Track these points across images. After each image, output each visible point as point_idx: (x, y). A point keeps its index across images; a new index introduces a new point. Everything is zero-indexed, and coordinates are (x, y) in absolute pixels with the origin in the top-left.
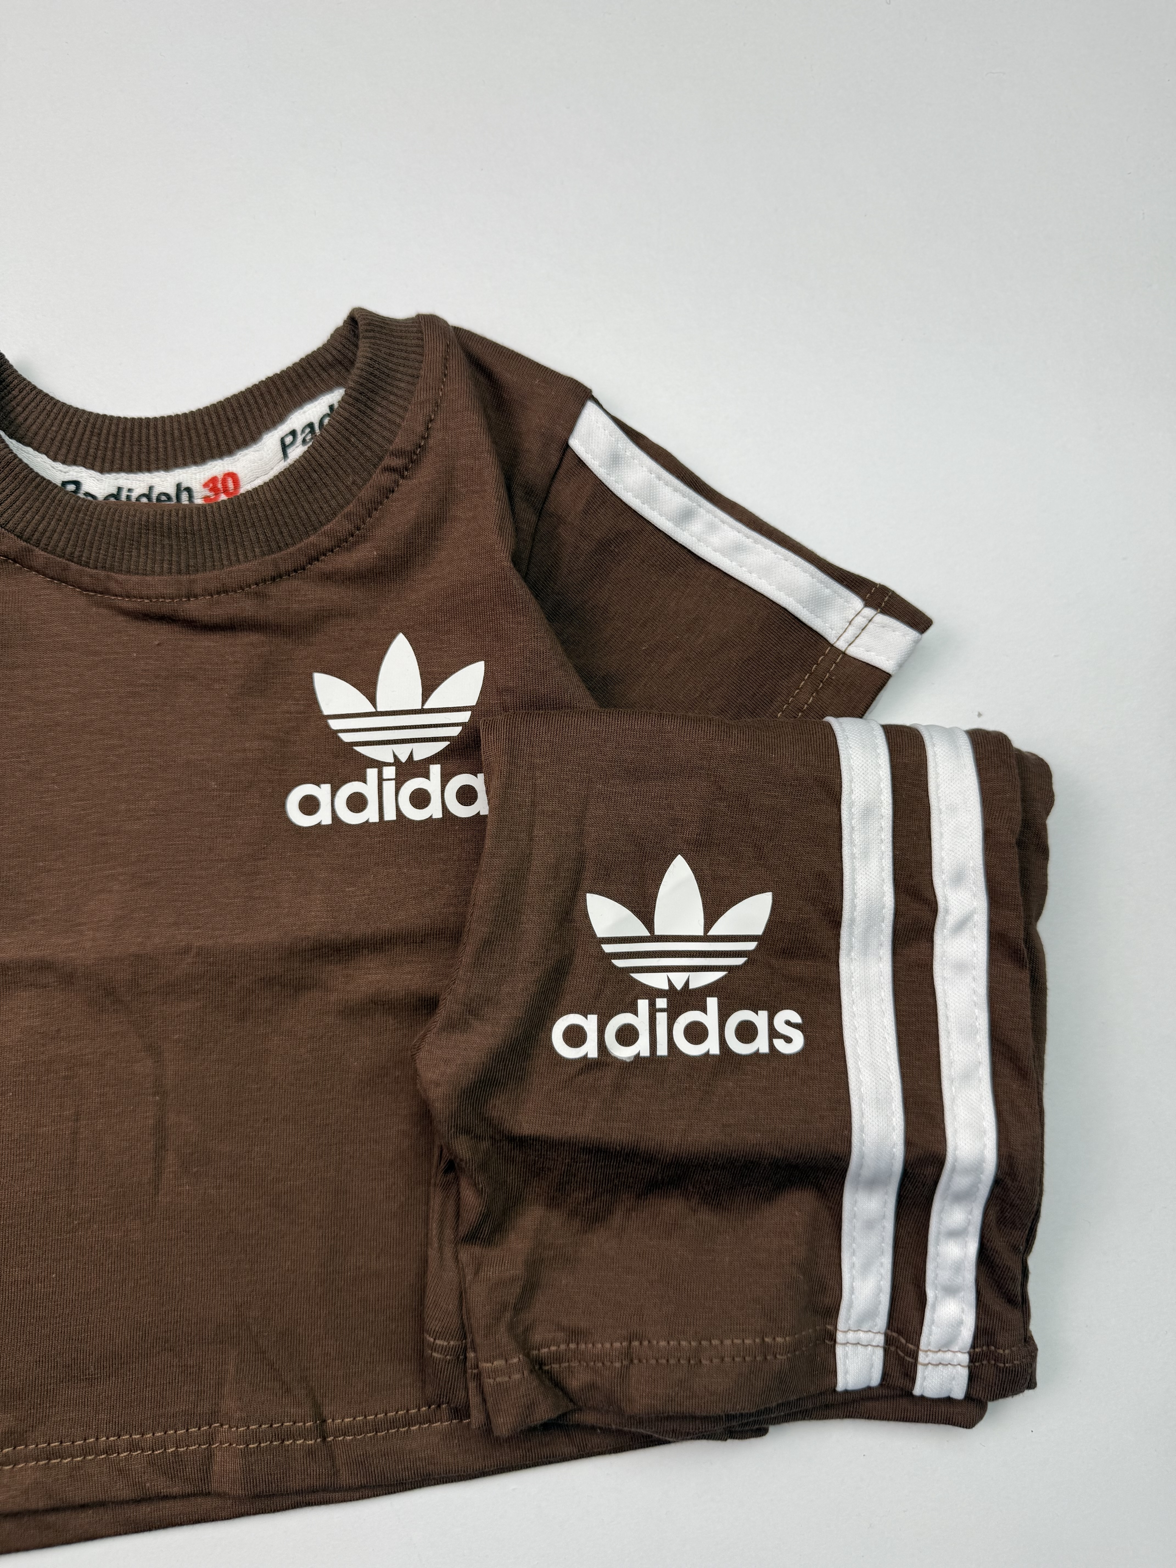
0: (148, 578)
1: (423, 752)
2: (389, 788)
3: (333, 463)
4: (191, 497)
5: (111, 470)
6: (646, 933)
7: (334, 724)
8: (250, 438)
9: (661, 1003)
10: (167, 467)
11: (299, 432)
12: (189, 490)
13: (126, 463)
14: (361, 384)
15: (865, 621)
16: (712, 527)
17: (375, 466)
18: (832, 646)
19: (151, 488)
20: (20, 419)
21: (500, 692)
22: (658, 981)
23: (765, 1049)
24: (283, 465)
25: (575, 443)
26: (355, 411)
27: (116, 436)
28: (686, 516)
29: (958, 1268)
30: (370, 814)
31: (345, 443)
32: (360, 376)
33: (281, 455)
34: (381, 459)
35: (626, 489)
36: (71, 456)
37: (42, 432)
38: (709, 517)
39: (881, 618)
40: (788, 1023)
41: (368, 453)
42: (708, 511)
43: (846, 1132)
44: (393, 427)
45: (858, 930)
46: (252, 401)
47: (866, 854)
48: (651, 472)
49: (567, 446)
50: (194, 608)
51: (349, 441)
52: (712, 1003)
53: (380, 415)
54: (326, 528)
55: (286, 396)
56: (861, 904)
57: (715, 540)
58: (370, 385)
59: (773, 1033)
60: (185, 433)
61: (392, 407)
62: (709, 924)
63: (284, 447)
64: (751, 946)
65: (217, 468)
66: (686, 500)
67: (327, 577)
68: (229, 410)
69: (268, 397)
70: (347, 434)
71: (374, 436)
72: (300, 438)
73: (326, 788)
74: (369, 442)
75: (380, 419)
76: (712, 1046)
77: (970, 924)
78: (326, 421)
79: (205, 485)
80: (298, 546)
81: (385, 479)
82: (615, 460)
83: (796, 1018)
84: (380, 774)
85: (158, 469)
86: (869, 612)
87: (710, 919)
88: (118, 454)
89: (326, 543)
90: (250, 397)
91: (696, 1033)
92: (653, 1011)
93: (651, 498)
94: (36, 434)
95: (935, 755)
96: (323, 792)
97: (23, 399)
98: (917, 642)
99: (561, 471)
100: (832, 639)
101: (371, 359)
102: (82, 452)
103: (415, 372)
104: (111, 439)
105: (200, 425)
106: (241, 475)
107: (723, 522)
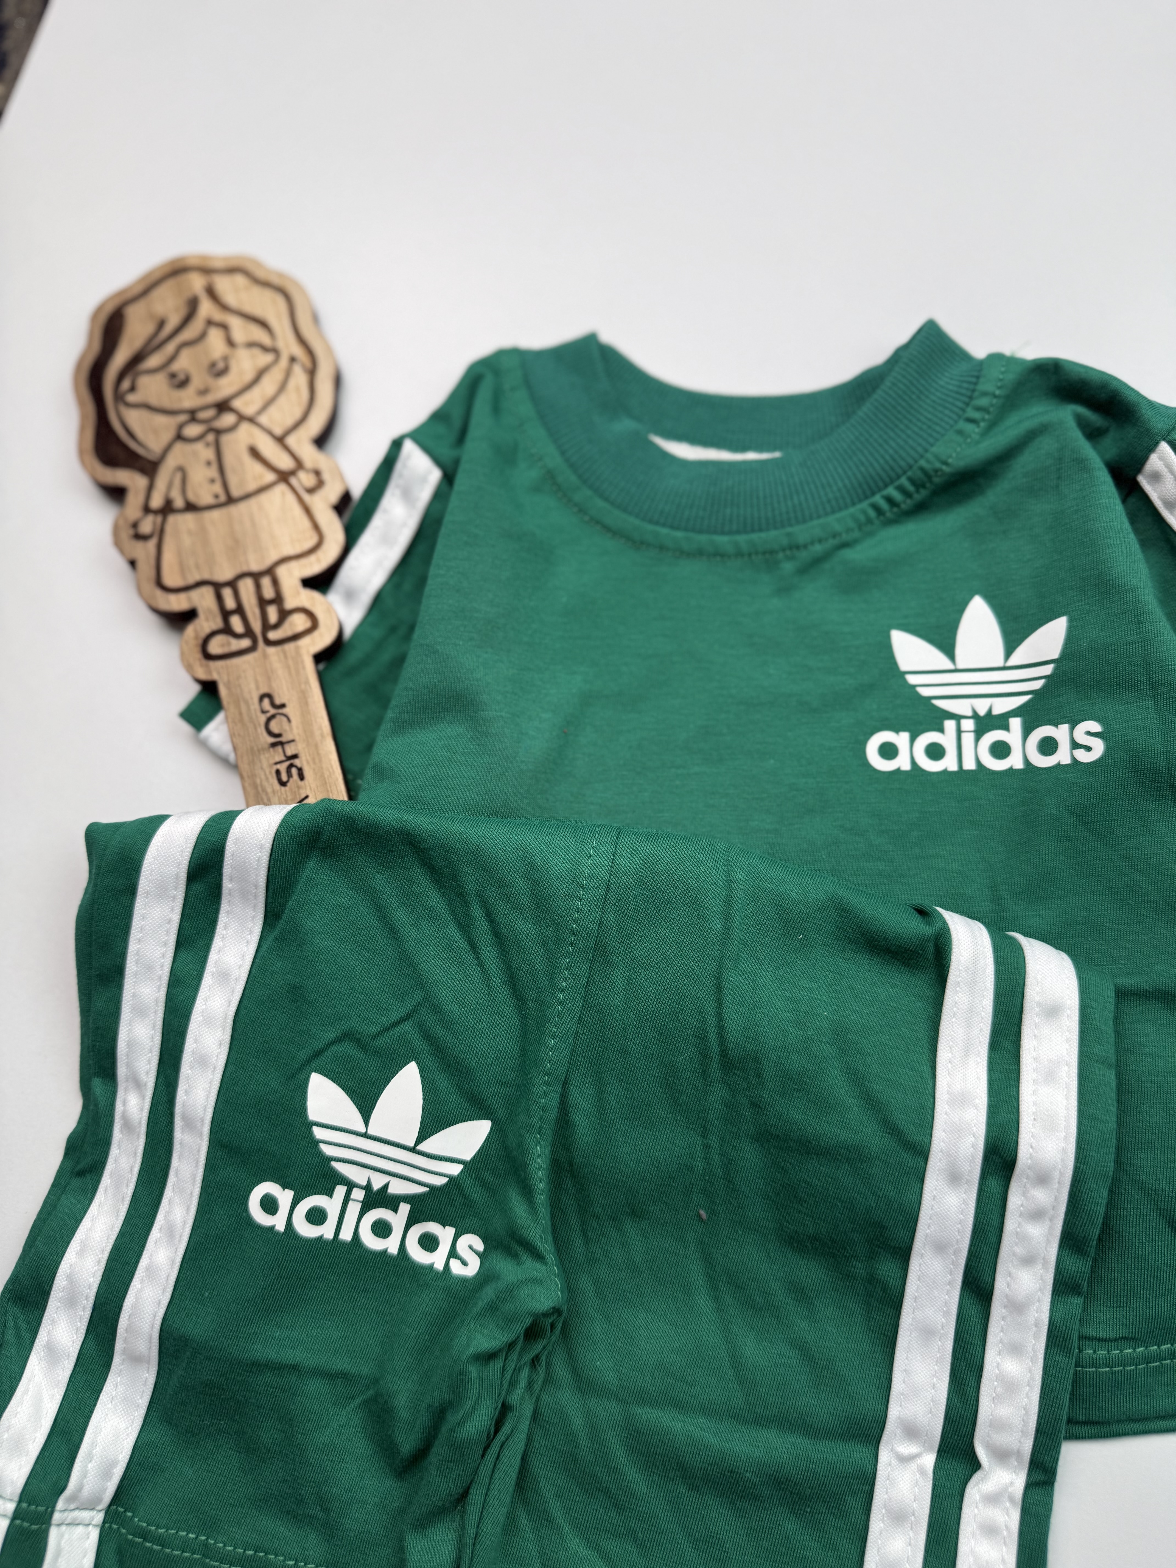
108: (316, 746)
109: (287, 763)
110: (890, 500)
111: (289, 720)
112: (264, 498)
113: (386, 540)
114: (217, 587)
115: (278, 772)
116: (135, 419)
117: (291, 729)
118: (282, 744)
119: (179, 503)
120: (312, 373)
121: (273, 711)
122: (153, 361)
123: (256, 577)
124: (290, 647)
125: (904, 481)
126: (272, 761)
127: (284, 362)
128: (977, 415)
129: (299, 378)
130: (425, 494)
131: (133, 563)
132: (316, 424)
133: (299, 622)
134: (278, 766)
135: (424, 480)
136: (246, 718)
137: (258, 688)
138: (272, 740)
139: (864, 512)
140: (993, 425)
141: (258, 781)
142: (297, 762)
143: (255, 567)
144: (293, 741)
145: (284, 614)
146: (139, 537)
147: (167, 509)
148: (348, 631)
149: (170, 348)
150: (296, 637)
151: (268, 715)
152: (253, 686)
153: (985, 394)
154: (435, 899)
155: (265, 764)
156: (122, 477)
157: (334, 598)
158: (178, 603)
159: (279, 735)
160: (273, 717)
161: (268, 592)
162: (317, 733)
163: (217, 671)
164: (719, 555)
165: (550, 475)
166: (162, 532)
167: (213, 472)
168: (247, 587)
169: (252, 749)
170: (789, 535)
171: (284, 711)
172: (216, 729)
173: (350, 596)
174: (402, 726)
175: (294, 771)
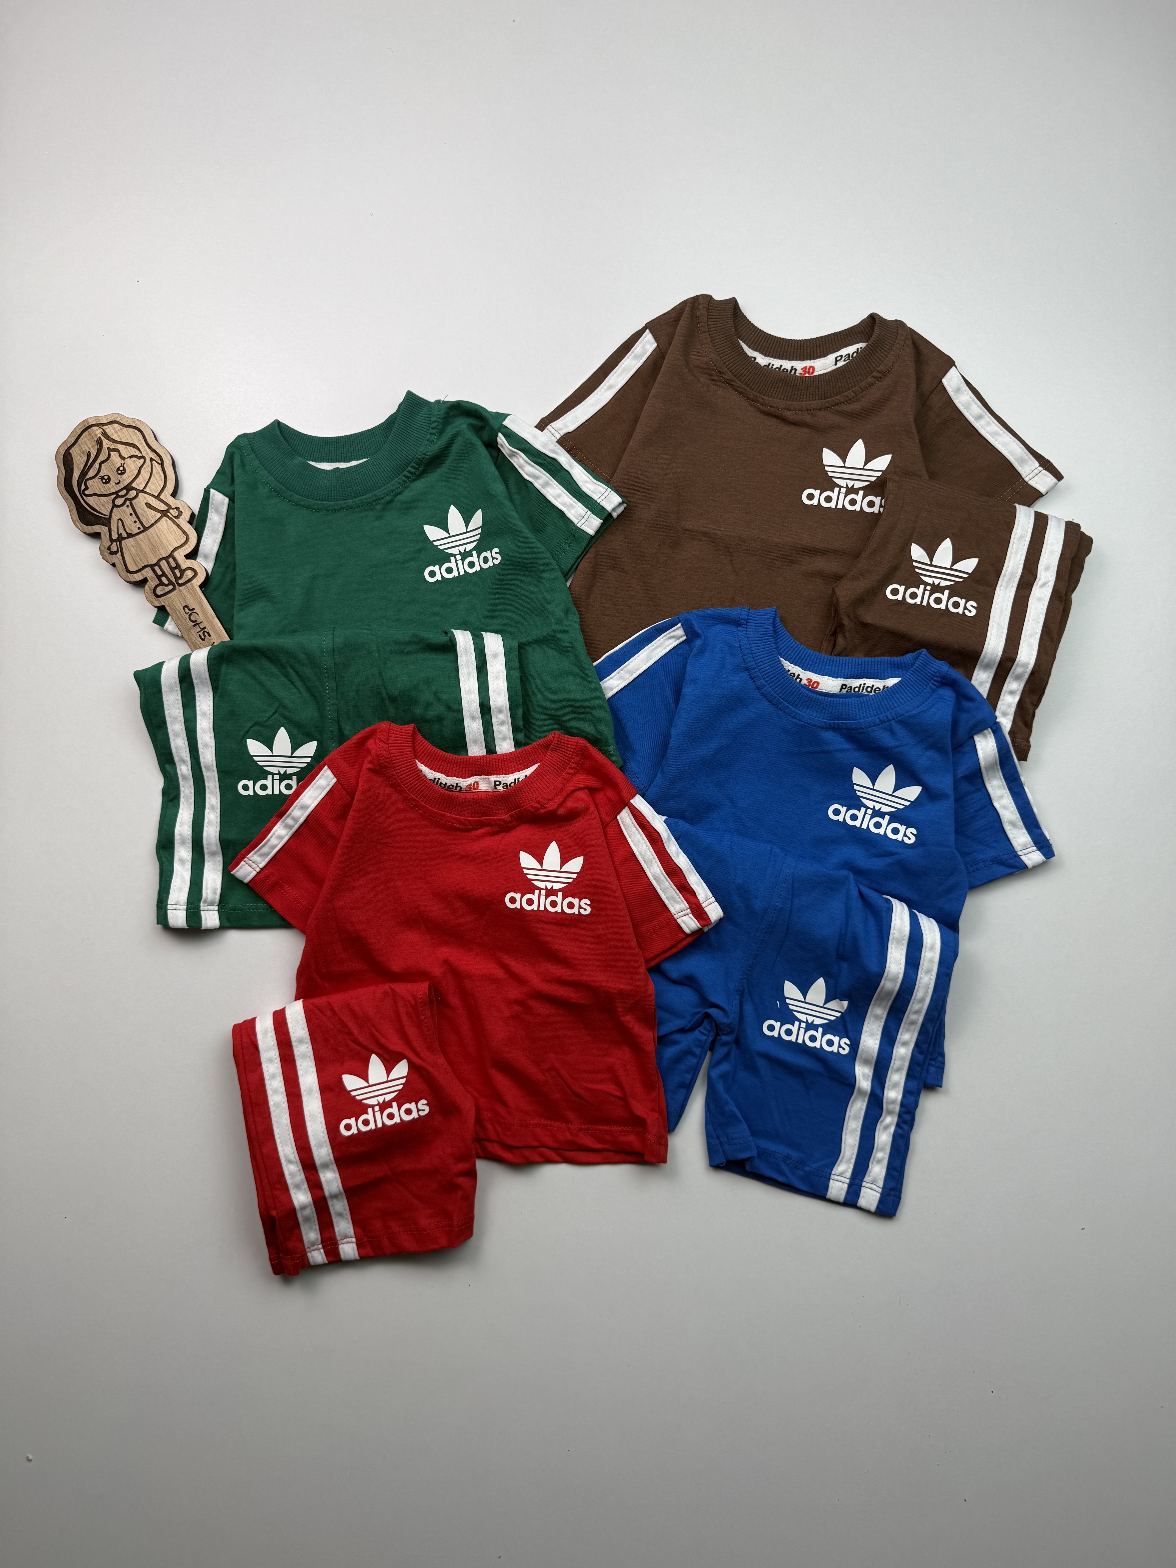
0: (775, 400)
1: (858, 485)
2: (842, 496)
3: (854, 371)
4: (795, 373)
5: (768, 356)
6: (929, 563)
7: (827, 468)
8: (824, 355)
9: (929, 588)
10: (790, 359)
11: (844, 356)
12: (796, 370)
13: (774, 354)
14: (873, 344)
15: (1038, 471)
16: (988, 424)
17: (869, 375)
18: (1023, 479)
19: (781, 366)
20: (740, 329)
21: (895, 467)
22: (929, 580)
23: (961, 612)
24: (834, 367)
25: (944, 381)
26: (868, 353)
27: (773, 343)
28: (979, 417)
29: (1009, 706)
30: (832, 505)
31: (861, 364)
32: (874, 341)
33: (834, 363)
34: (872, 373)
35: (959, 402)
36: (755, 348)
37: (747, 336)
38: (989, 419)
39: (1044, 472)
40: (972, 606)
41: (868, 369)
42: (989, 417)
43: (983, 644)
44: (880, 362)
45: (1006, 579)
46: (827, 341)
47: (1016, 553)
48: (970, 397)
49: (941, 381)
50: (789, 415)
51: (863, 363)
52: (947, 592)
53: (876, 356)
54: (844, 394)
55: (840, 341)
56: (1009, 569)
57: (988, 429)
58: (876, 345)
59: (965, 608)
60: (799, 348)
61: (882, 354)
62: (953, 564)
63: (836, 361)
64: (966, 576)
65: (808, 363)
66: (981, 411)
67: (838, 413)
68: (818, 342)
69: (833, 340)
70: (863, 361)
71: (872, 364)
72: (843, 359)
73: (818, 492)
74: (870, 366)
75: (876, 358)
76: (943, 606)
77: (1047, 585)
78: (855, 354)
79: (802, 369)
80: (831, 399)
81: (872, 380)
82: (958, 390)
83: (975, 604)
84: (840, 490)
85: (786, 359)
86: (1041, 468)
87: (953, 563)
88: (772, 350)
89: (843, 399)
90: (826, 338)
91: (938, 601)
92: (925, 590)
93: (968, 408)
94: (745, 336)
95: (1051, 525)
96: (816, 493)
97: (743, 322)
98: (1056, 484)
99: (935, 390)
100: (1023, 477)
101: (879, 335)
102: (760, 347)
103: (893, 343)
104: (771, 344)
105: (805, 346)
106: (816, 368)
107: (993, 422)
108: (211, 622)
109: (203, 631)
110: (410, 472)
111: (198, 615)
112: (158, 524)
113: (214, 531)
114: (152, 567)
115: (200, 635)
116: (91, 501)
117: (199, 617)
118: (198, 624)
119: (124, 535)
120: (162, 464)
121: (190, 612)
122: (91, 473)
123: (166, 559)
124: (188, 585)
125: (413, 464)
126: (196, 632)
127: (148, 462)
128: (434, 431)
129: (157, 468)
130: (225, 509)
131: (114, 565)
132: (170, 487)
133: (189, 574)
134: (199, 633)
135: (223, 503)
136: (181, 618)
137: (182, 605)
138: (194, 624)
139: (402, 479)
140: (441, 433)
141: (193, 641)
142: (206, 630)
143: (164, 555)
144: (202, 622)
145: (182, 572)
146: (112, 553)
147: (120, 538)
148: (210, 572)
149: (97, 465)
150: (190, 580)
151: (189, 614)
152: (179, 604)
153: (434, 422)
154: (273, 669)
155: (194, 634)
156: (96, 528)
157: (199, 559)
158: (138, 577)
159: (196, 621)
160: (191, 614)
161: (173, 565)
162: (210, 617)
163: (163, 601)
164: (350, 508)
165: (273, 489)
166: (121, 548)
167: (134, 518)
168: (164, 564)
169: (187, 629)
170: (375, 495)
171: (194, 611)
172: (170, 624)
173: (206, 557)
174: (242, 607)
175: (206, 633)
